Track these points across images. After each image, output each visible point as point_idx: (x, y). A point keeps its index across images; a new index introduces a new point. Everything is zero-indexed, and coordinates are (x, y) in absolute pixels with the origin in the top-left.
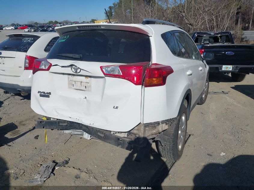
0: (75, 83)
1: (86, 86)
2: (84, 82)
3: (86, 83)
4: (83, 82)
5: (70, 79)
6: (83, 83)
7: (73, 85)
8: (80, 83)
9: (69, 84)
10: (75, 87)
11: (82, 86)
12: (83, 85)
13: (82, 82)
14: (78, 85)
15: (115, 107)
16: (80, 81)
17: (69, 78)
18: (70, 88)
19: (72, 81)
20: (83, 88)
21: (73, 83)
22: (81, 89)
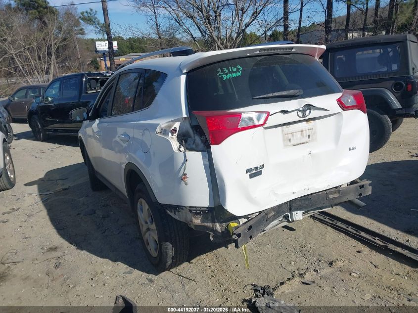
0: (293, 136)
1: (309, 136)
2: (306, 130)
3: (309, 130)
4: (304, 129)
5: (284, 133)
6: (304, 132)
7: (290, 140)
8: (300, 133)
9: (284, 140)
10: (293, 142)
11: (303, 136)
12: (305, 135)
13: (302, 131)
14: (298, 138)
15: (352, 149)
16: (300, 130)
17: (283, 131)
18: (286, 146)
19: (287, 134)
20: (306, 139)
21: (290, 136)
22: (302, 142)
